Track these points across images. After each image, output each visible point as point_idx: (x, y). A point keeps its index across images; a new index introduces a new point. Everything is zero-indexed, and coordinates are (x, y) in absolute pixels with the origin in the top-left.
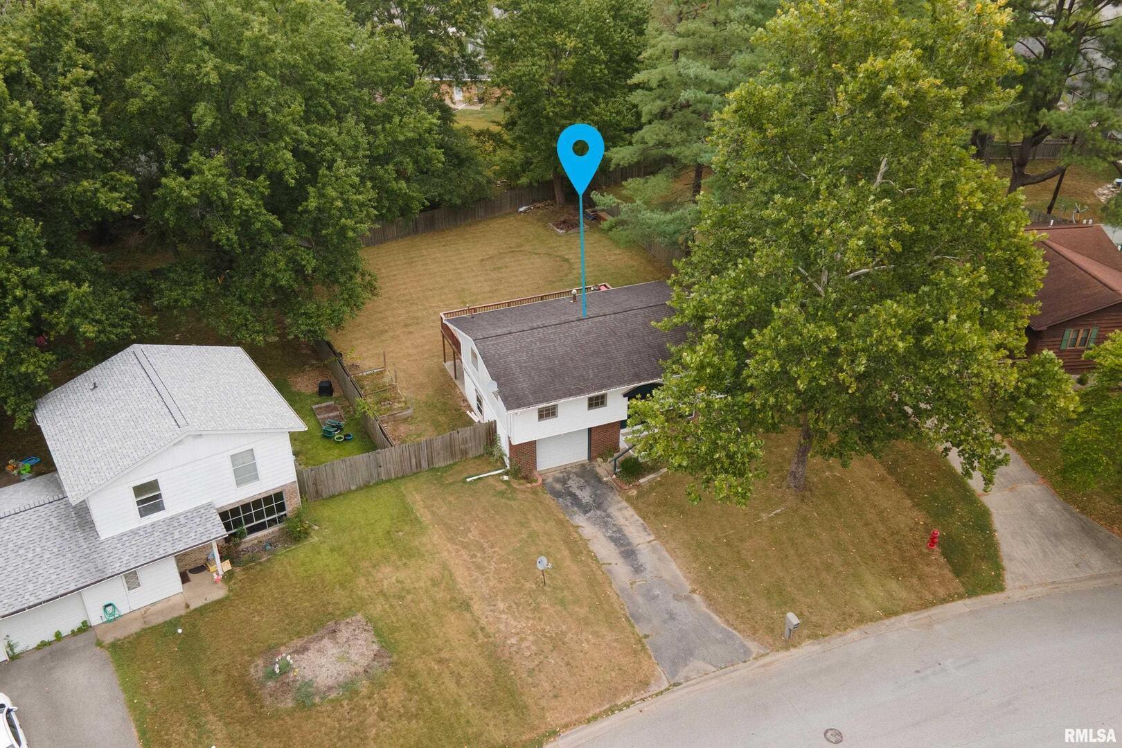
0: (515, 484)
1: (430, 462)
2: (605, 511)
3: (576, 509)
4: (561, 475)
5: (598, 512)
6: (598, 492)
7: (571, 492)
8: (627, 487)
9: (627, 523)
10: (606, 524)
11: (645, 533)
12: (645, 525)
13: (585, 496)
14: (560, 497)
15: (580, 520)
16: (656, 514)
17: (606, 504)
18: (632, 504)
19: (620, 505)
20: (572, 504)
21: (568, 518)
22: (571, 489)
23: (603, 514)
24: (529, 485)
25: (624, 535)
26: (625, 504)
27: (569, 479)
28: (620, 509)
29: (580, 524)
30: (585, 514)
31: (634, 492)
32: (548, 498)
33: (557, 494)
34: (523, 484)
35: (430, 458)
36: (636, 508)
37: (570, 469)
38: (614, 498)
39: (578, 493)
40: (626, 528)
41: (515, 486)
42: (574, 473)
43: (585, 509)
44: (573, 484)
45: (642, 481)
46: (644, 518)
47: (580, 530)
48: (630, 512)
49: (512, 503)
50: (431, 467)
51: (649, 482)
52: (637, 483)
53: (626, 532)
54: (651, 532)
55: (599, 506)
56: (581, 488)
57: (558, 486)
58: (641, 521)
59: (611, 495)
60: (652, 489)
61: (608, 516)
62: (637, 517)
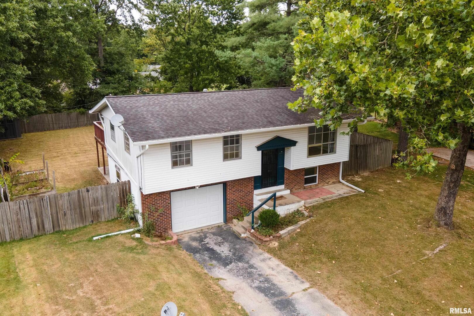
0: (148, 241)
1: (56, 224)
2: (248, 262)
3: (214, 262)
4: (198, 235)
5: (240, 264)
6: (238, 246)
7: (209, 248)
8: (268, 239)
9: (273, 273)
10: (250, 275)
11: (298, 281)
12: (295, 273)
13: (224, 250)
14: (197, 252)
15: (220, 272)
16: (305, 262)
17: (247, 257)
18: (275, 255)
19: (262, 257)
20: (210, 258)
21: (206, 271)
22: (208, 246)
23: (246, 265)
24: (163, 242)
25: (274, 285)
26: (267, 255)
27: (206, 237)
28: (264, 260)
29: (221, 277)
30: (225, 267)
31: (275, 244)
32: (183, 254)
33: (193, 250)
34: (157, 241)
35: (55, 218)
36: (280, 258)
37: (206, 230)
38: (255, 251)
39: (216, 248)
40: (274, 278)
41: (146, 242)
42: (211, 233)
43: (225, 262)
44: (211, 242)
45: (282, 232)
46: (292, 267)
47: (221, 283)
48: (275, 262)
49: (141, 257)
50: (57, 229)
51: (289, 233)
52: (278, 235)
53: (275, 281)
54: (304, 280)
55: (240, 259)
56: (219, 244)
57: (195, 244)
58: (289, 270)
59: (251, 248)
60: (293, 240)
61: (251, 267)
62: (283, 266)
